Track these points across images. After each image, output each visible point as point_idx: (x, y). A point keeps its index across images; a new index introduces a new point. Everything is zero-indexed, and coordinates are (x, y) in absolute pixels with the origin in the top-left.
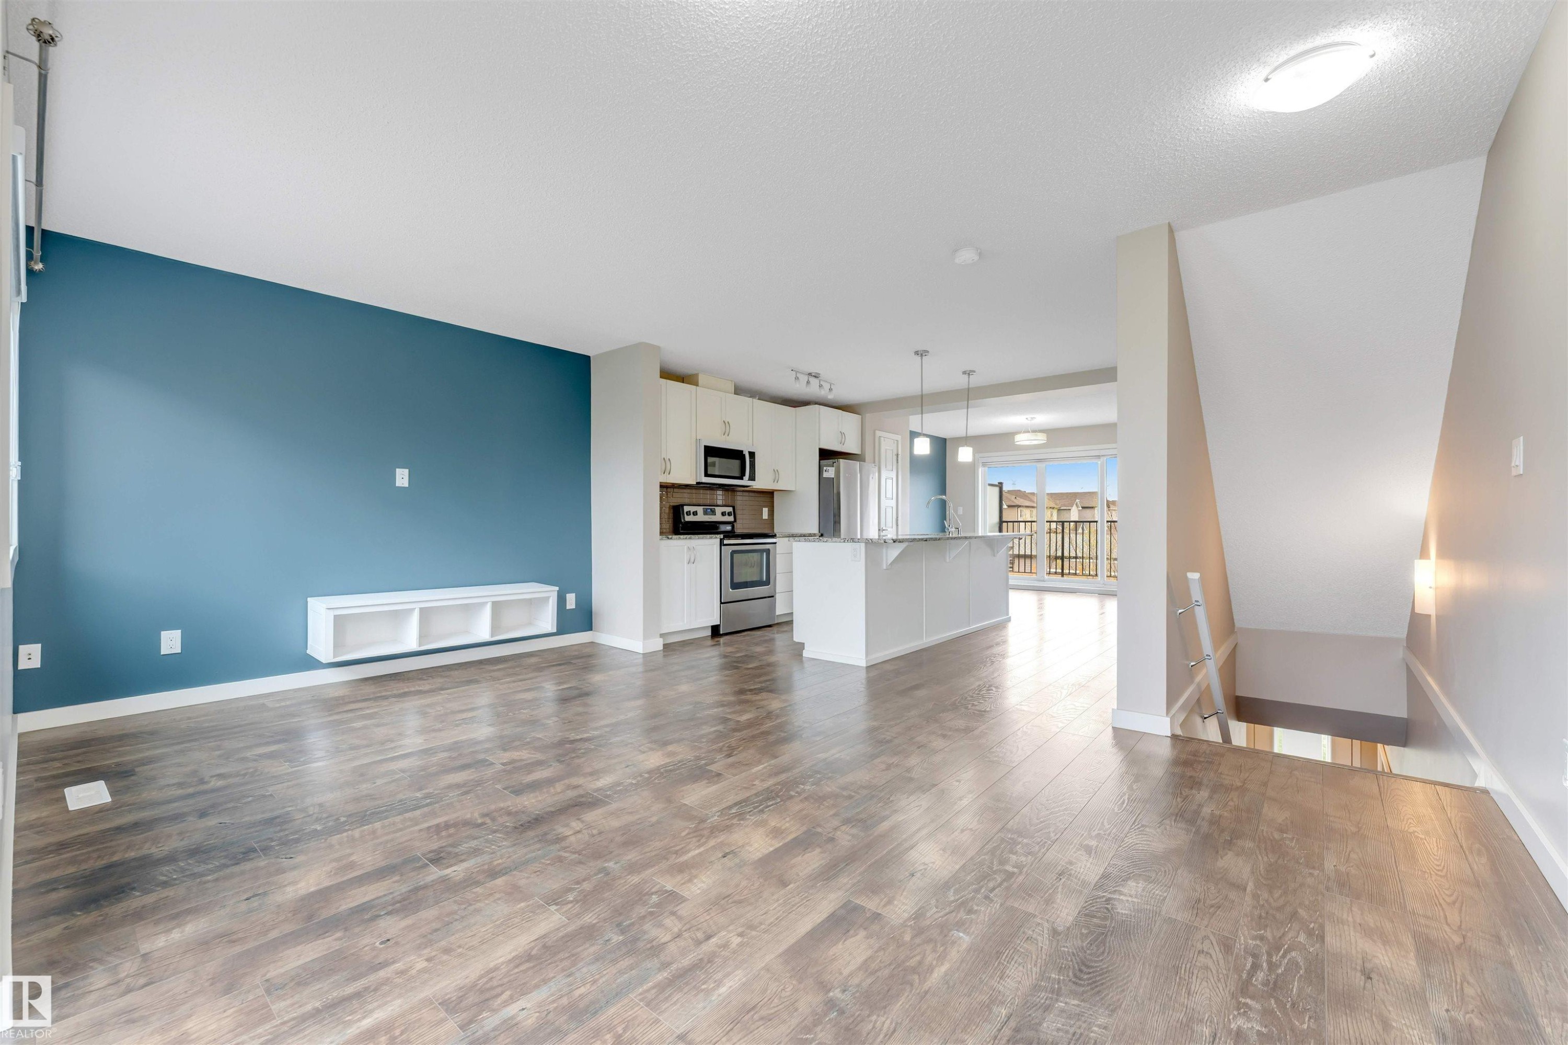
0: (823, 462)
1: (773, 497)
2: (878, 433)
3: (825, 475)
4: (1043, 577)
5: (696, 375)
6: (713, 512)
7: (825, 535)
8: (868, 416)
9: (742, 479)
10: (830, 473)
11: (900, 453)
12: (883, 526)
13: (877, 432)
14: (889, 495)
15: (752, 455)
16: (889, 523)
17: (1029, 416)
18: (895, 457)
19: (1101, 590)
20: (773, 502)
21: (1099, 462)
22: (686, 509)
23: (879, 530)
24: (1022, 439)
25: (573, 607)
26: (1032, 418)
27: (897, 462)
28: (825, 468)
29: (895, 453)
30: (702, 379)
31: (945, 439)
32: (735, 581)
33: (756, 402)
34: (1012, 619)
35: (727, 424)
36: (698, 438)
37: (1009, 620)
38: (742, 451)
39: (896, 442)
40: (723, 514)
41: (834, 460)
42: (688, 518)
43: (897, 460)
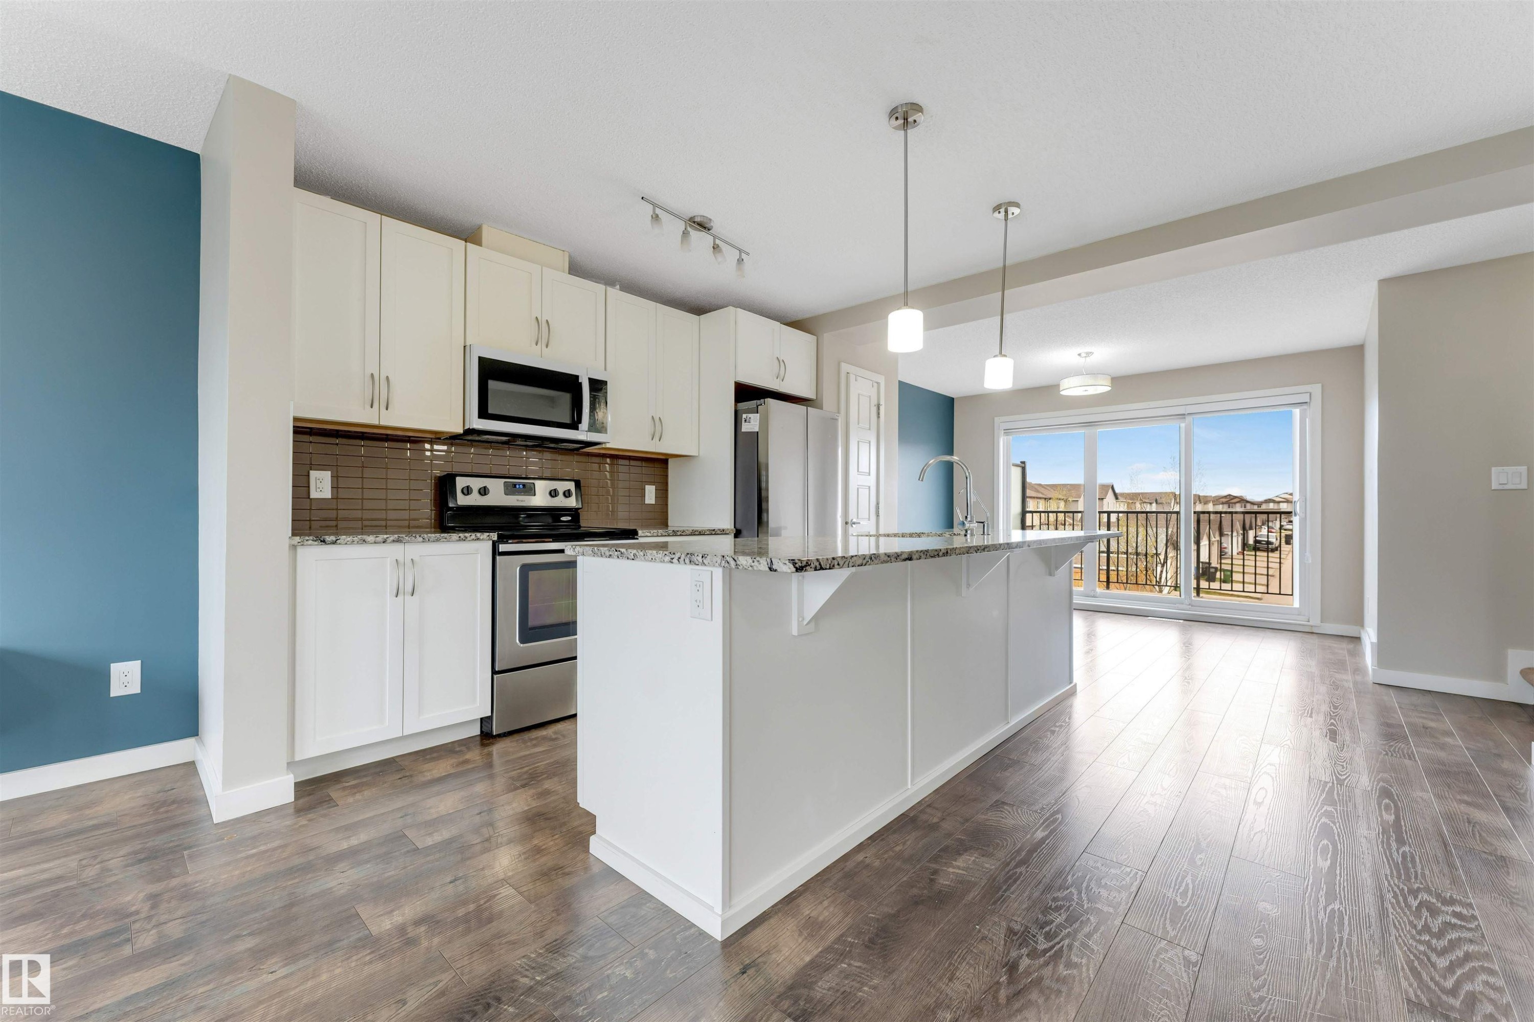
0: (743, 406)
1: (667, 468)
2: (845, 367)
3: (745, 428)
4: (1094, 591)
5: (479, 228)
6: (530, 491)
7: (744, 532)
8: (827, 337)
9: (577, 429)
10: (751, 424)
11: (882, 402)
12: (852, 516)
13: (843, 365)
14: (864, 468)
15: (598, 386)
16: (864, 512)
17: (1083, 350)
18: (874, 410)
19: (1184, 614)
20: (667, 476)
21: (1183, 425)
22: (461, 482)
23: (847, 523)
24: (1072, 388)
25: (135, 688)
26: (1089, 354)
27: (879, 417)
28: (744, 416)
29: (874, 401)
30: (487, 234)
31: (952, 400)
32: (531, 623)
33: (614, 293)
34: (1079, 688)
35: (544, 325)
36: (468, 344)
37: (1072, 693)
38: (577, 377)
39: (875, 385)
40: (553, 493)
41: (759, 402)
42: (463, 500)
43: (878, 414)
